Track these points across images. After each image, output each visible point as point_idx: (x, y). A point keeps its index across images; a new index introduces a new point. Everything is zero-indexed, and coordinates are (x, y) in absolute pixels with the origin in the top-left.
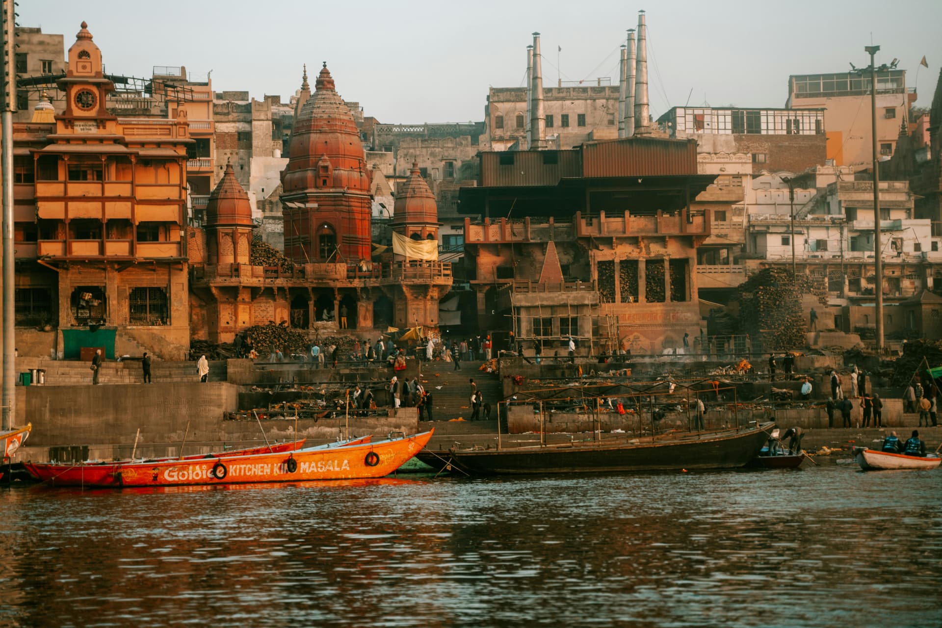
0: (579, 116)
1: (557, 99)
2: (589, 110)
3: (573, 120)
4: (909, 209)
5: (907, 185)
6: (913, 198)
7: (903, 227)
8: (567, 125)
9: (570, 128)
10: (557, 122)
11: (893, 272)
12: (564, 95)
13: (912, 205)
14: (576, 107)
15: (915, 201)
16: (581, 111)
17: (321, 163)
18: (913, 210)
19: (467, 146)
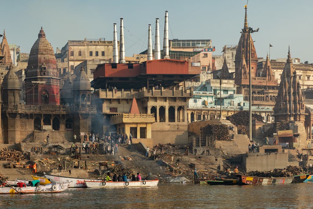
0: (102, 52)
1: (94, 45)
2: (106, 50)
3: (100, 54)
4: (235, 91)
5: (234, 82)
6: (236, 86)
7: (234, 97)
8: (98, 55)
9: (99, 57)
10: (94, 54)
11: (231, 114)
12: (97, 44)
13: (235, 89)
14: (101, 49)
15: (237, 87)
16: (103, 50)
17: (43, 66)
18: (236, 91)
19: (59, 62)
